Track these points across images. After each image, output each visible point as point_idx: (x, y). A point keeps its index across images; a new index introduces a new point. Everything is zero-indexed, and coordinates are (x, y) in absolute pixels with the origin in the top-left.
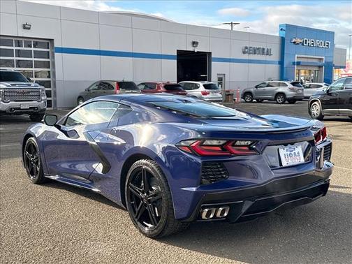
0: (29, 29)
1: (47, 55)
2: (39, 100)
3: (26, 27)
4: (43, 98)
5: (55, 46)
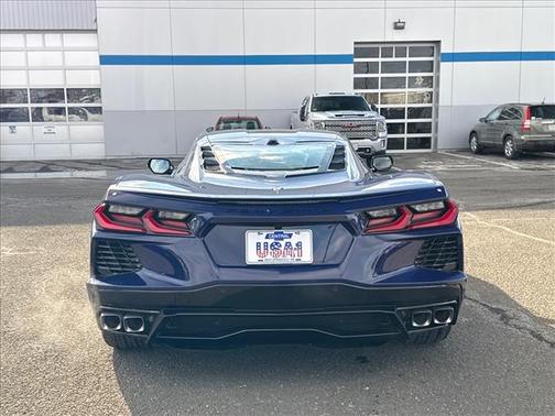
0: (402, 28)
1: (429, 66)
2: (374, 136)
3: (398, 26)
4: (381, 134)
5: (442, 51)
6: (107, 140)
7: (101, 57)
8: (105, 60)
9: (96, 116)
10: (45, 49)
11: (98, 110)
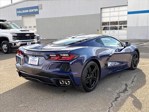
6: (128, 35)
7: (128, 12)
8: (129, 13)
9: (126, 28)
10: (114, 11)
11: (126, 27)
